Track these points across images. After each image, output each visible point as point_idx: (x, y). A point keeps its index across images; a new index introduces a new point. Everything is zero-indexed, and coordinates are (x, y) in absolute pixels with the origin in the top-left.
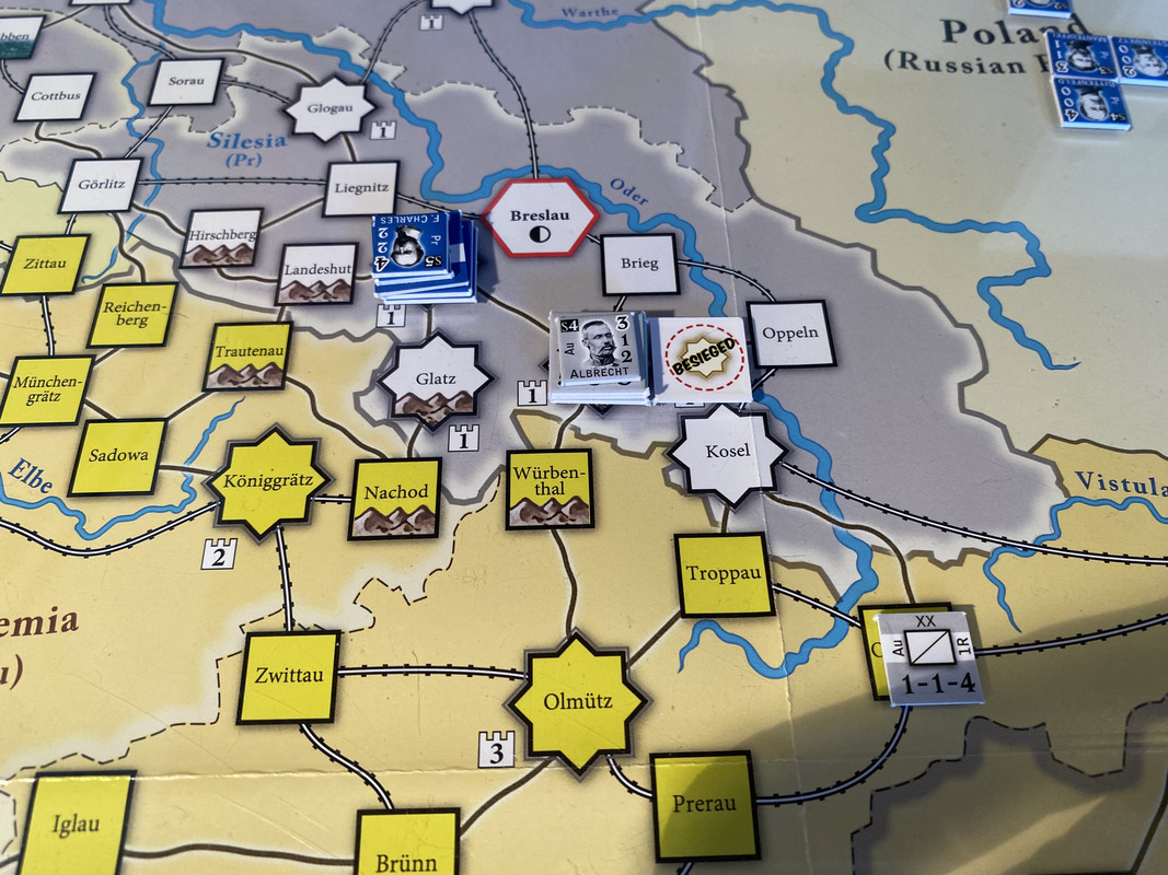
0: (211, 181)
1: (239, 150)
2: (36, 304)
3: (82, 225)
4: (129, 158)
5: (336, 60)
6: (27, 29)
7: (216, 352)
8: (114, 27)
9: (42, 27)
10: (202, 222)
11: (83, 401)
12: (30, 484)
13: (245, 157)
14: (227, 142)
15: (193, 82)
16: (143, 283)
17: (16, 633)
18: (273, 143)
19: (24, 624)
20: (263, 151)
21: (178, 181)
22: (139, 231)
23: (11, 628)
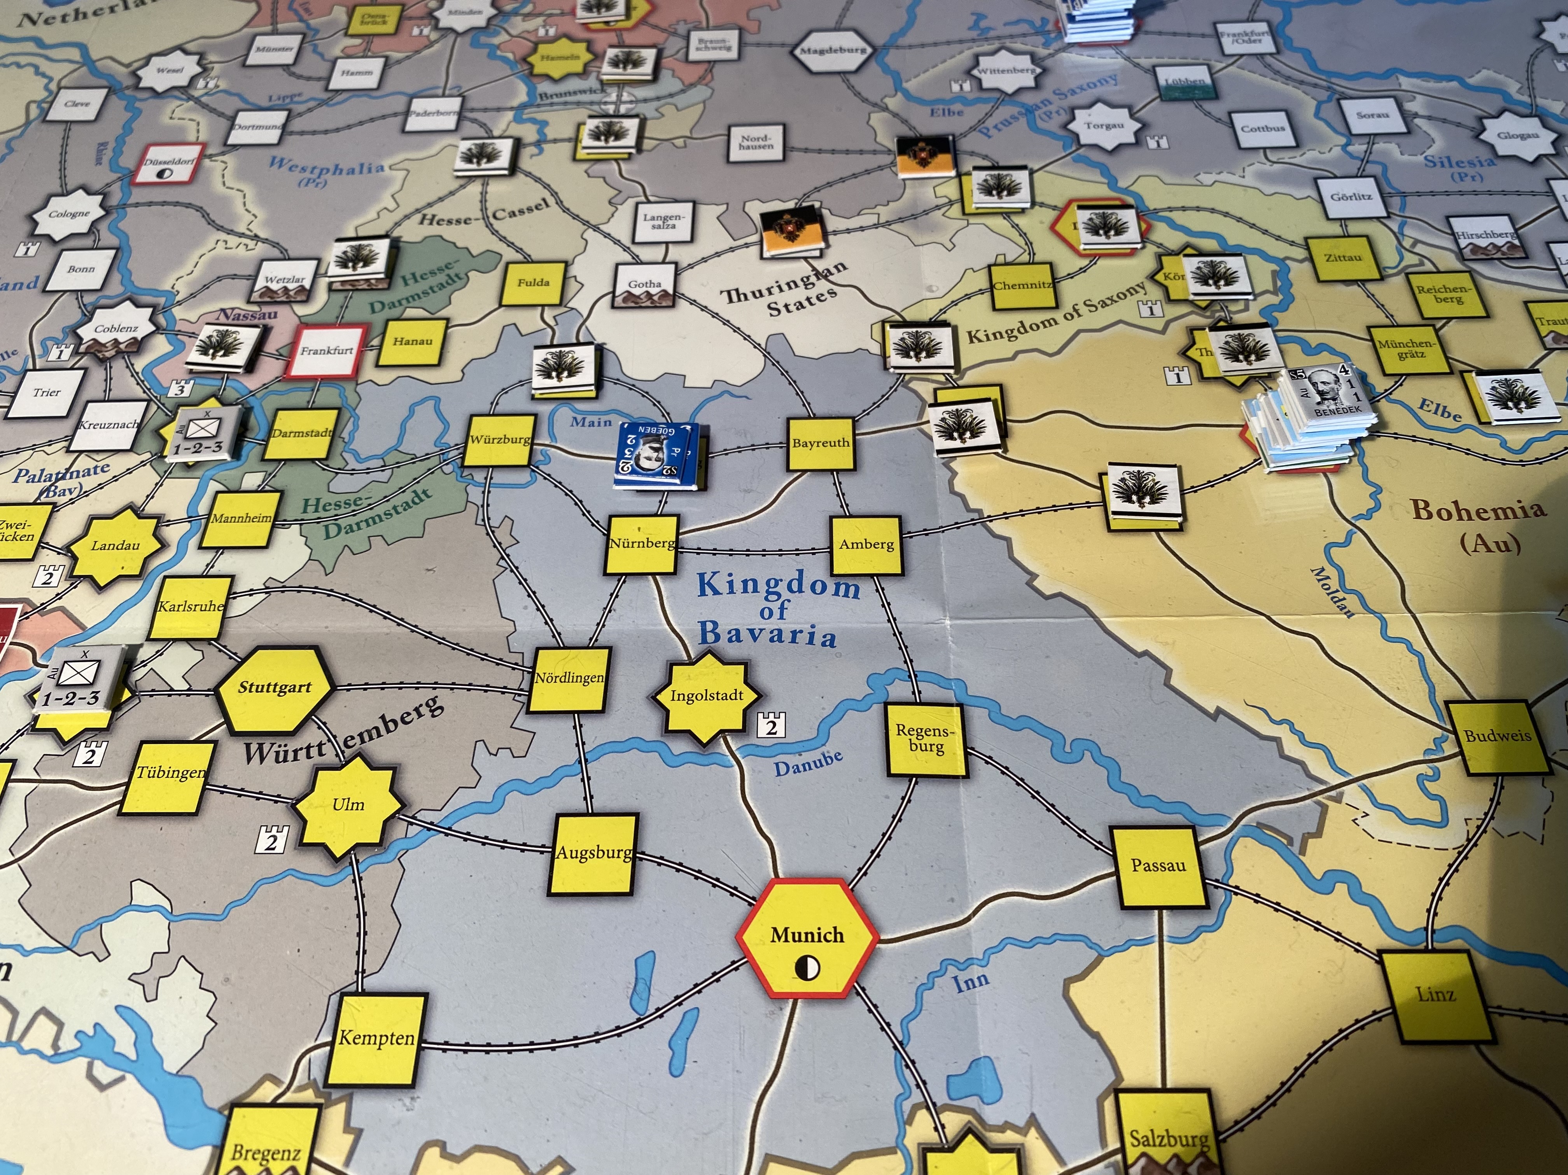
0: (1447, 193)
1: (1456, 170)
2: (1355, 288)
3: (1353, 228)
4: (1361, 177)
5: (1501, 97)
6: (1199, 75)
7: (1538, 322)
8: (1277, 72)
9: (1211, 75)
10: (1458, 224)
11: (1447, 358)
12: (1442, 415)
13: (1466, 175)
14: (1442, 163)
15: (1379, 116)
16: (1439, 272)
17: (1498, 518)
18: (1485, 164)
19: (1500, 511)
20: (1478, 168)
21: (1419, 194)
22: (1407, 231)
23: (1492, 514)
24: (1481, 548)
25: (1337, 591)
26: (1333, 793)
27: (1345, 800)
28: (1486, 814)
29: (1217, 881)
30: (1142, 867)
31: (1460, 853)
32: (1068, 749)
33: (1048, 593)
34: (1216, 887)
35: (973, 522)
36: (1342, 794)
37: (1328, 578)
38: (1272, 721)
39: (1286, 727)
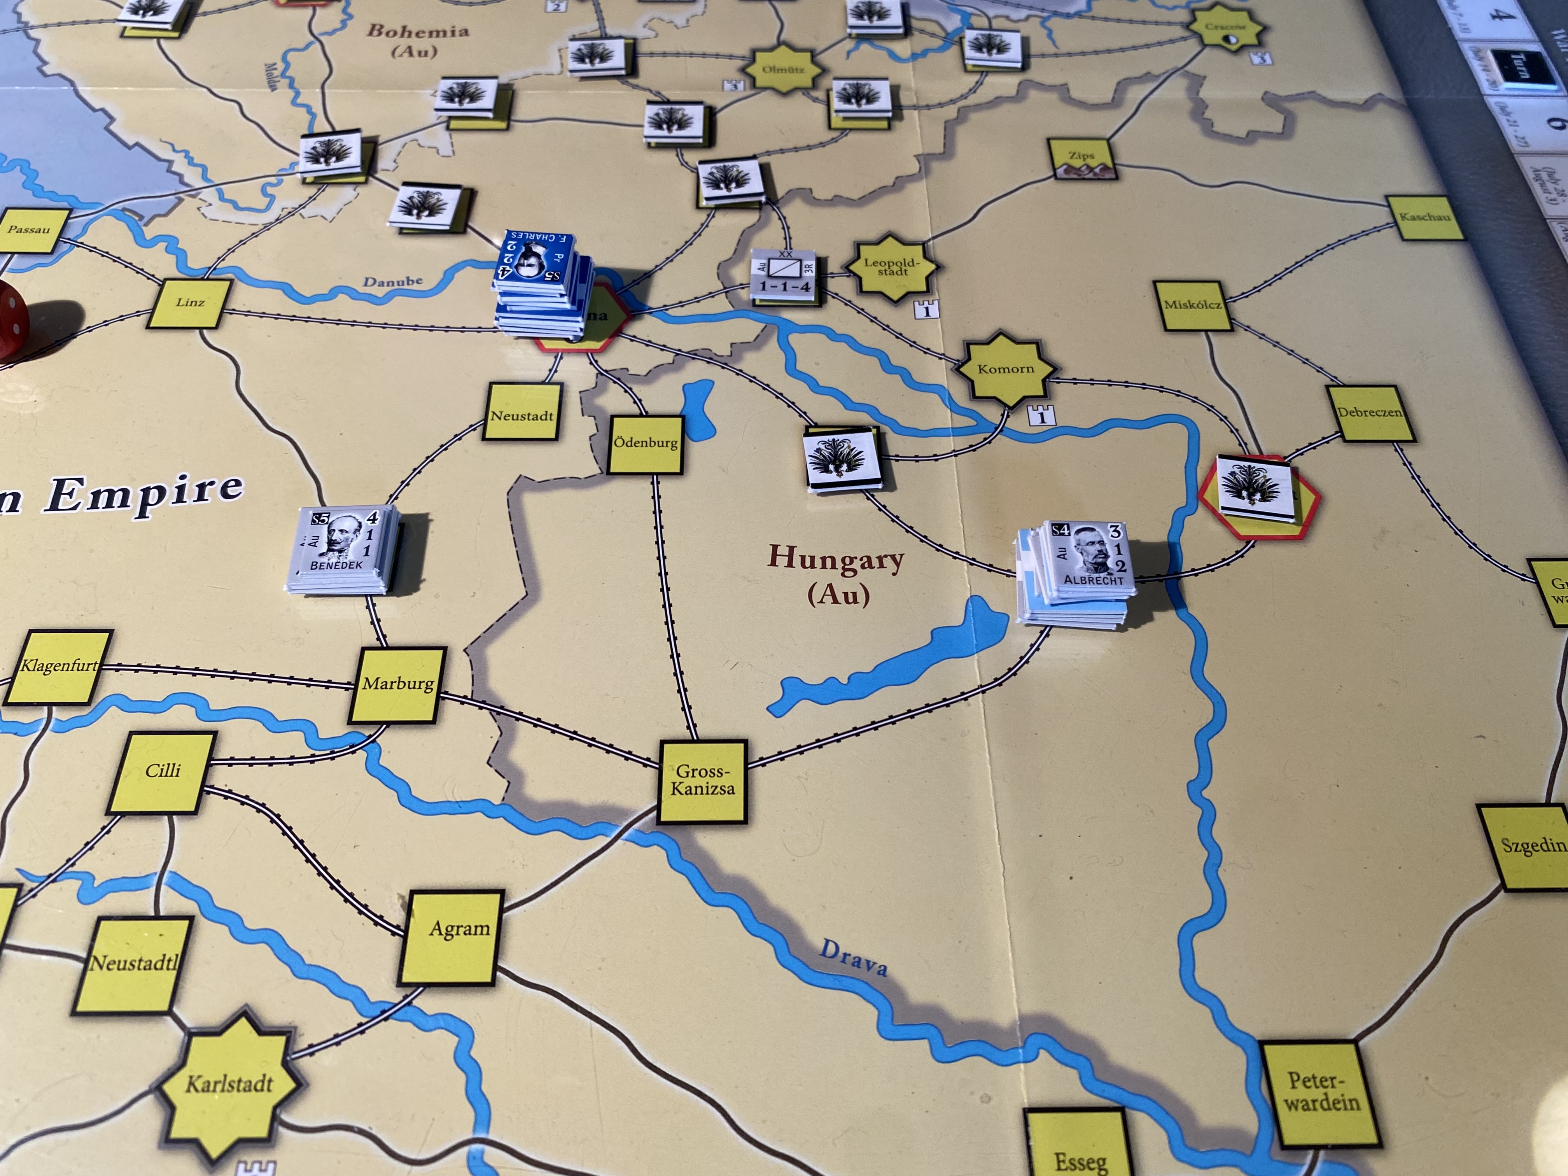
17: (431, 36)
19: (435, 33)
23: (427, 34)
24: (406, 55)
25: (277, 77)
26: (193, 193)
27: (200, 197)
28: (300, 206)
29: (69, 239)
30: (16, 230)
31: (265, 227)
32: (5, 165)
33: (49, 73)
34: (65, 242)
35: (17, 30)
36: (199, 193)
37: (276, 69)
38: (174, 150)
39: (183, 154)
